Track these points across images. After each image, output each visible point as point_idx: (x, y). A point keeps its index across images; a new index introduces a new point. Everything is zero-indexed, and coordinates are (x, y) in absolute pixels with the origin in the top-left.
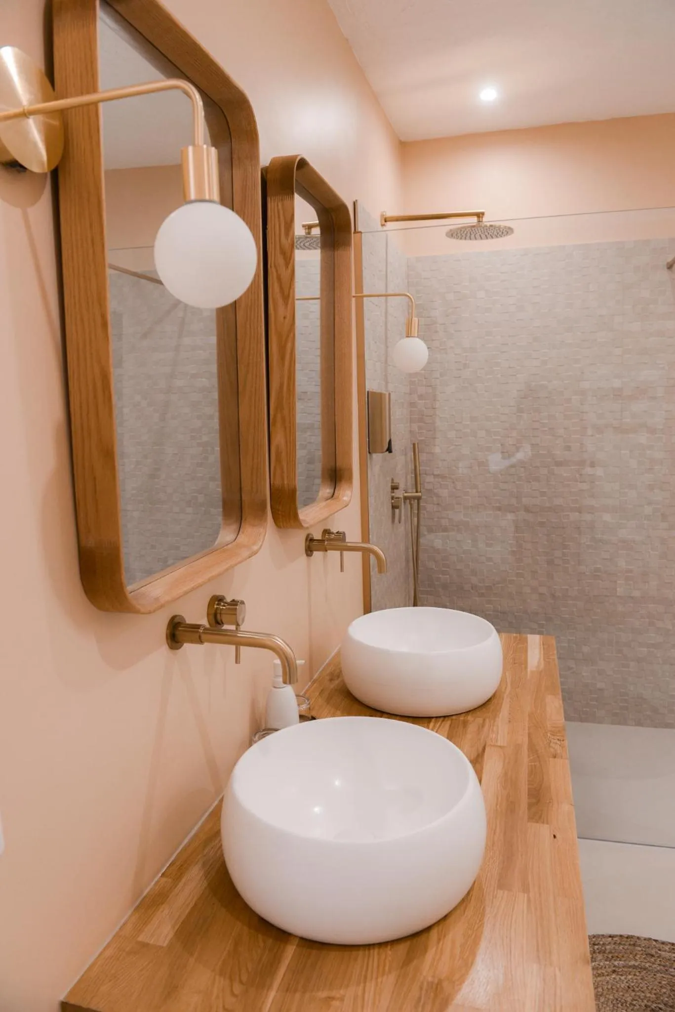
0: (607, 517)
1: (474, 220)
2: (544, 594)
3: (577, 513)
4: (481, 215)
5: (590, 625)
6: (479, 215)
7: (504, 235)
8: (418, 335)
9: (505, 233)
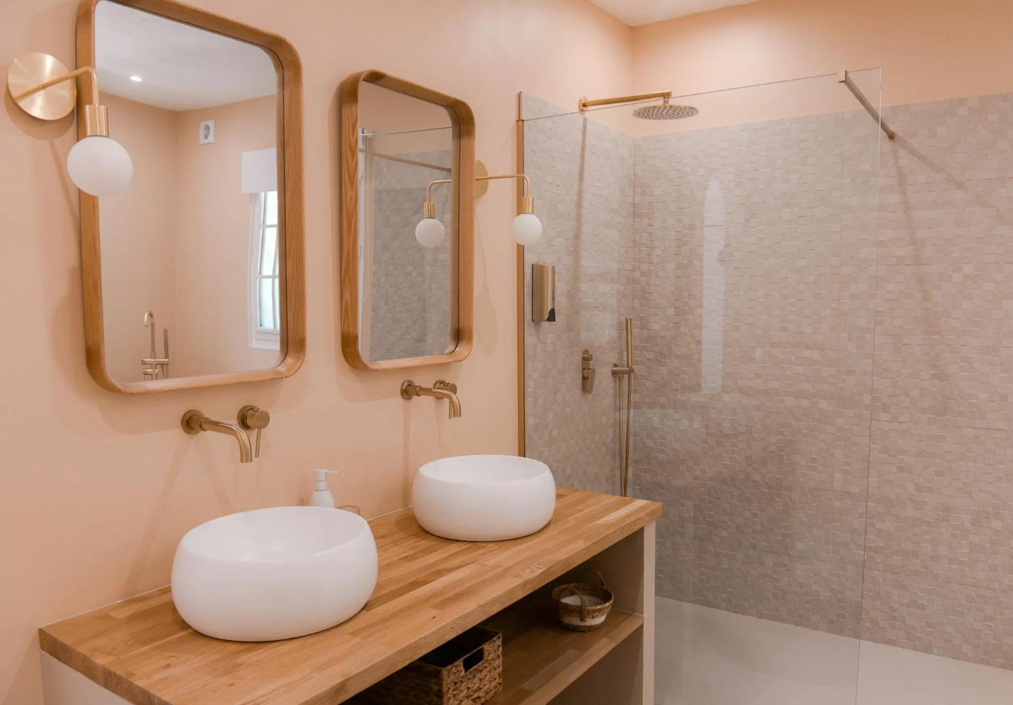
0: (823, 404)
1: (659, 102)
2: (758, 482)
3: (793, 398)
4: (667, 96)
5: (806, 519)
6: (666, 96)
7: (689, 116)
8: (533, 211)
9: (690, 113)
